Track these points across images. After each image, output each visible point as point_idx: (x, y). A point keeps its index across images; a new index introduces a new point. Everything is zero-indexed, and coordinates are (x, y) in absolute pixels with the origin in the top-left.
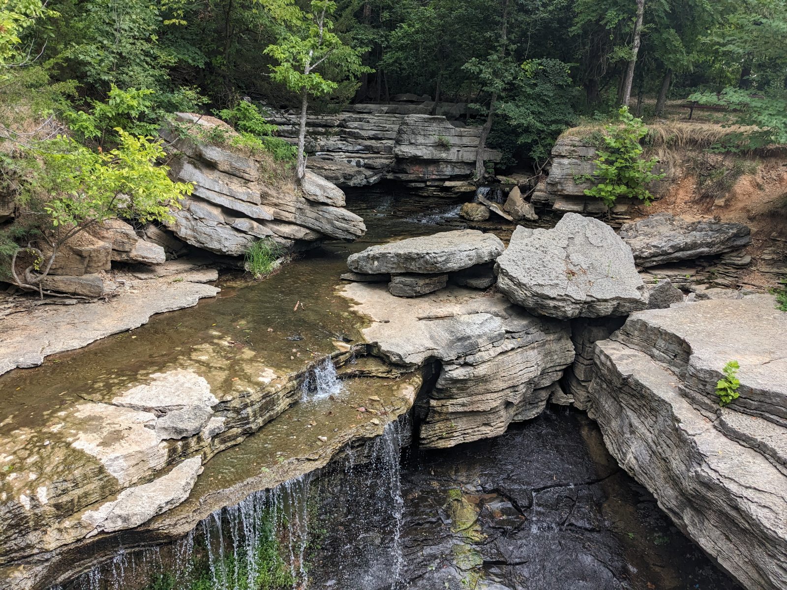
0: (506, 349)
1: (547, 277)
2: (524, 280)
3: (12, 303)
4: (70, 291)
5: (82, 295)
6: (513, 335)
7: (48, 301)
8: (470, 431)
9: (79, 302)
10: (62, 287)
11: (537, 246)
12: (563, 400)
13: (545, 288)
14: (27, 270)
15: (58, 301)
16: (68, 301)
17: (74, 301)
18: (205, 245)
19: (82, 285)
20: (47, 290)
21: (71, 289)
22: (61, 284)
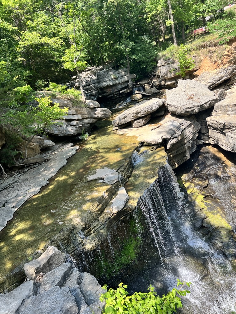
0: (183, 129)
1: (185, 102)
2: (179, 106)
3: (18, 173)
4: (35, 162)
5: (39, 162)
6: (182, 124)
7: (29, 168)
8: (180, 160)
9: (38, 165)
10: (32, 162)
11: (176, 94)
12: (201, 142)
13: (186, 105)
14: (19, 160)
15: (32, 167)
16: (35, 166)
17: (37, 165)
18: (65, 134)
19: (38, 159)
20: (27, 164)
21: (35, 161)
22: (31, 161)
